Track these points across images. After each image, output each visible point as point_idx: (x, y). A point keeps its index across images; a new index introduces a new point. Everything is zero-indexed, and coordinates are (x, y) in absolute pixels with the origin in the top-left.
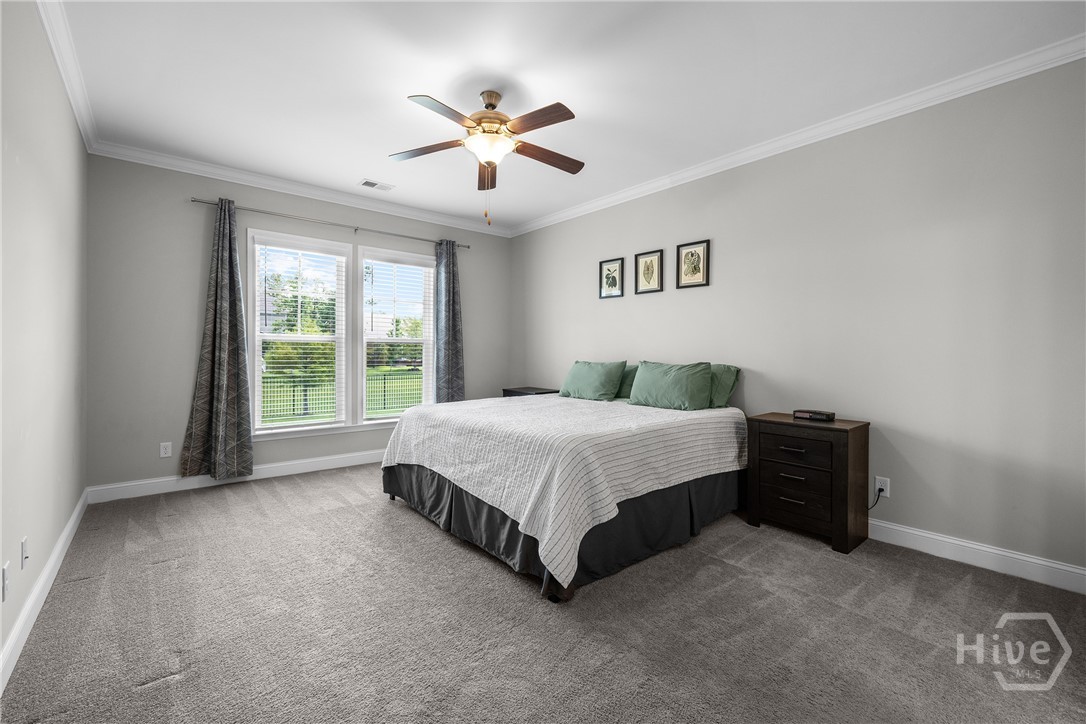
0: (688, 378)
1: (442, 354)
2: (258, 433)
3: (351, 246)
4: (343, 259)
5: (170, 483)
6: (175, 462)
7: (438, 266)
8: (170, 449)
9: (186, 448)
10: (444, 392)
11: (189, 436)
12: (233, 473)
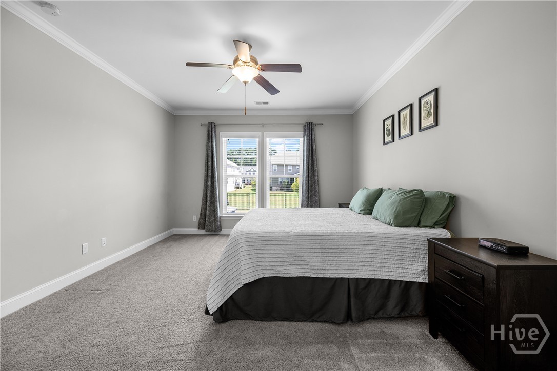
0: (400, 201)
1: (304, 183)
2: (224, 215)
3: (261, 133)
4: (258, 139)
5: (195, 231)
6: (197, 224)
7: (304, 137)
8: (196, 218)
9: (200, 219)
10: (305, 203)
11: (201, 214)
12: (212, 230)
